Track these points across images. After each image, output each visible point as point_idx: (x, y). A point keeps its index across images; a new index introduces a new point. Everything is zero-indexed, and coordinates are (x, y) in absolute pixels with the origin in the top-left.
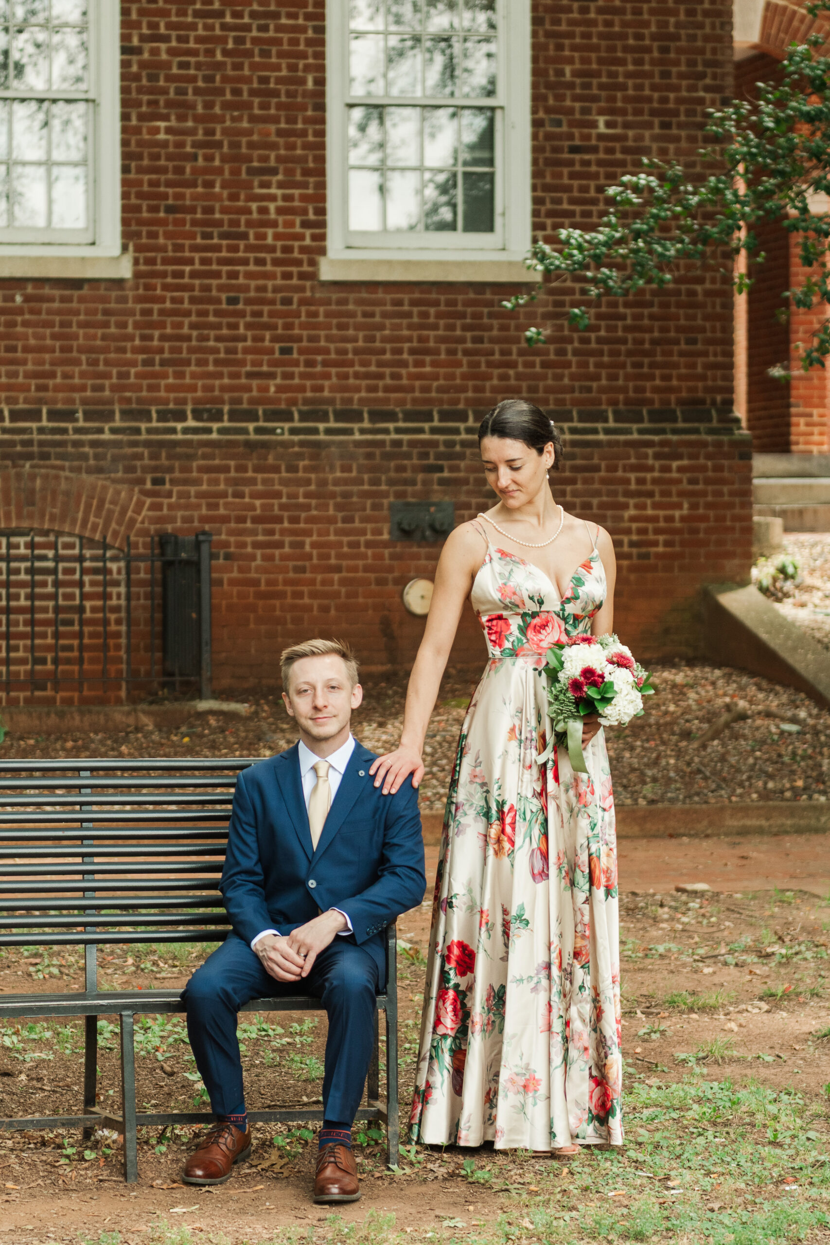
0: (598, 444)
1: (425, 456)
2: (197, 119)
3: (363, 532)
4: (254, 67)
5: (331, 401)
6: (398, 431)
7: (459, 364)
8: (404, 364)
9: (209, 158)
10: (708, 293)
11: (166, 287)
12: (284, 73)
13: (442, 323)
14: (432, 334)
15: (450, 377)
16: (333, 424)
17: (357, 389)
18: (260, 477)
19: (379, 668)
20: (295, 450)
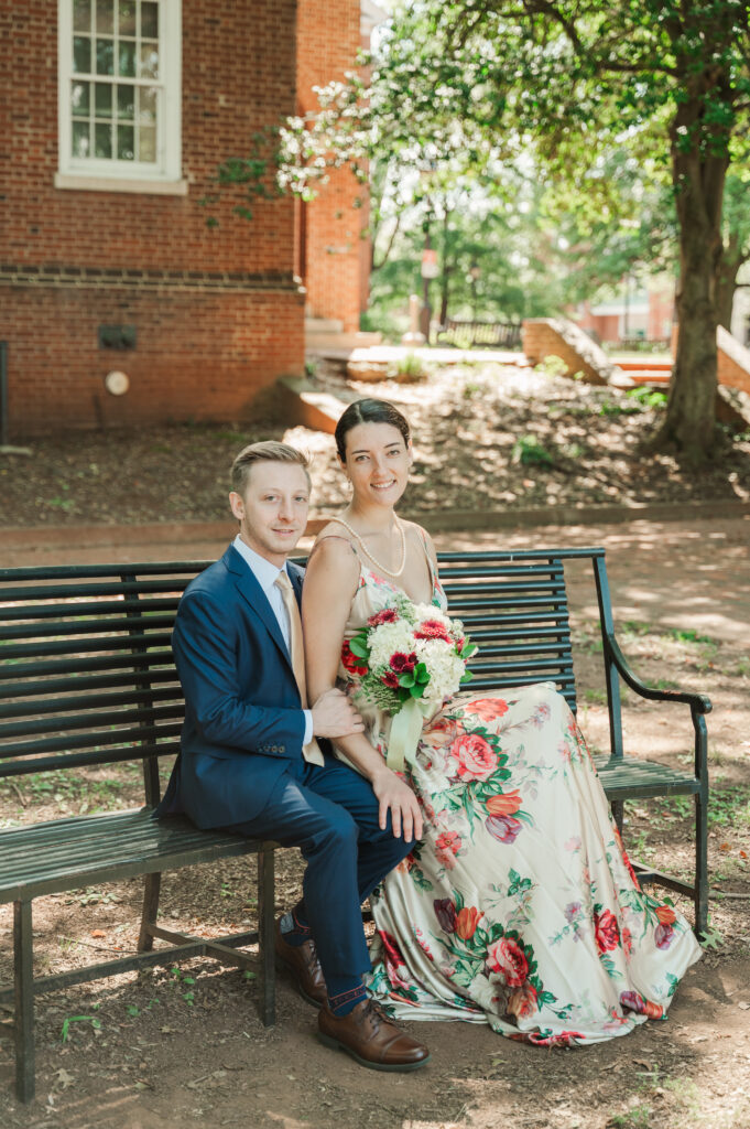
0: (218, 294)
1: (118, 298)
3: (82, 343)
4: (14, 50)
5: (62, 263)
6: (104, 282)
7: (137, 242)
8: (106, 241)
12: (33, 55)
13: (129, 217)
14: (122, 224)
15: (133, 250)
16: (64, 276)
17: (77, 255)
18: (20, 308)
19: (93, 426)
20: (42, 292)
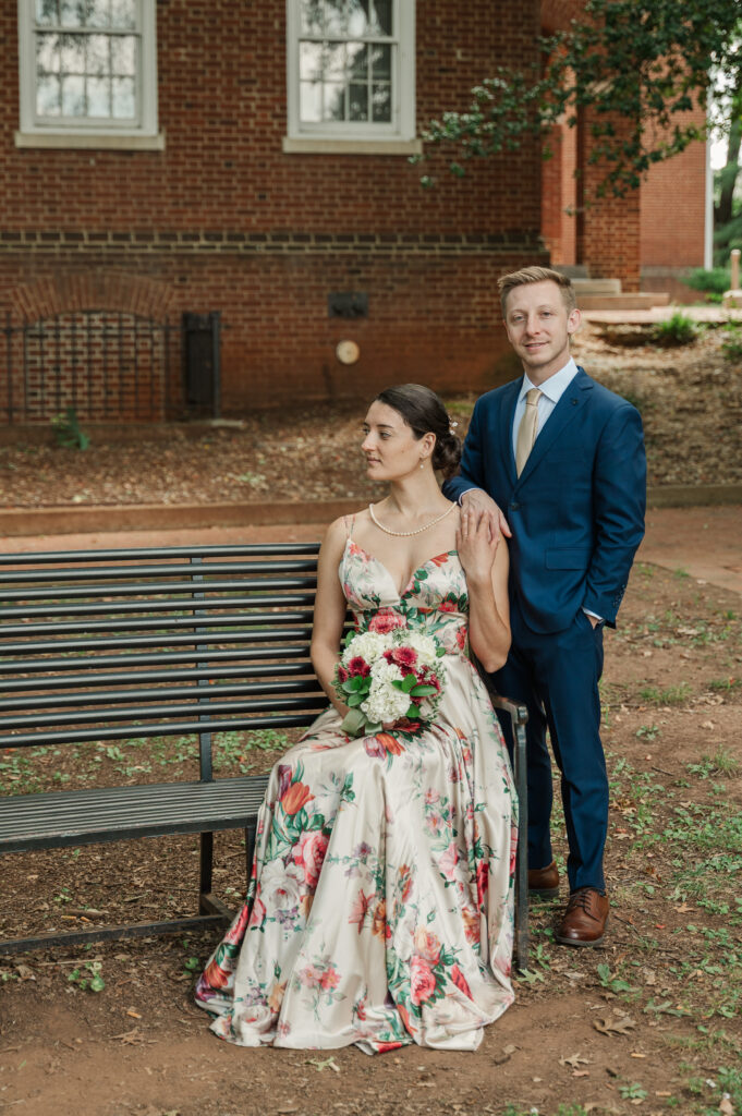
0: (456, 257)
1: (349, 264)
2: (205, 47)
3: (311, 312)
4: (241, 14)
5: (290, 229)
6: (333, 248)
7: (370, 206)
8: (336, 206)
9: (213, 73)
10: (525, 163)
11: (187, 156)
12: (260, 18)
13: (360, 180)
14: (354, 187)
15: (365, 214)
16: (292, 243)
17: (307, 221)
18: (247, 277)
19: (321, 397)
20: (269, 260)
